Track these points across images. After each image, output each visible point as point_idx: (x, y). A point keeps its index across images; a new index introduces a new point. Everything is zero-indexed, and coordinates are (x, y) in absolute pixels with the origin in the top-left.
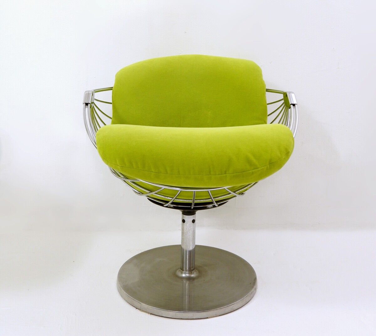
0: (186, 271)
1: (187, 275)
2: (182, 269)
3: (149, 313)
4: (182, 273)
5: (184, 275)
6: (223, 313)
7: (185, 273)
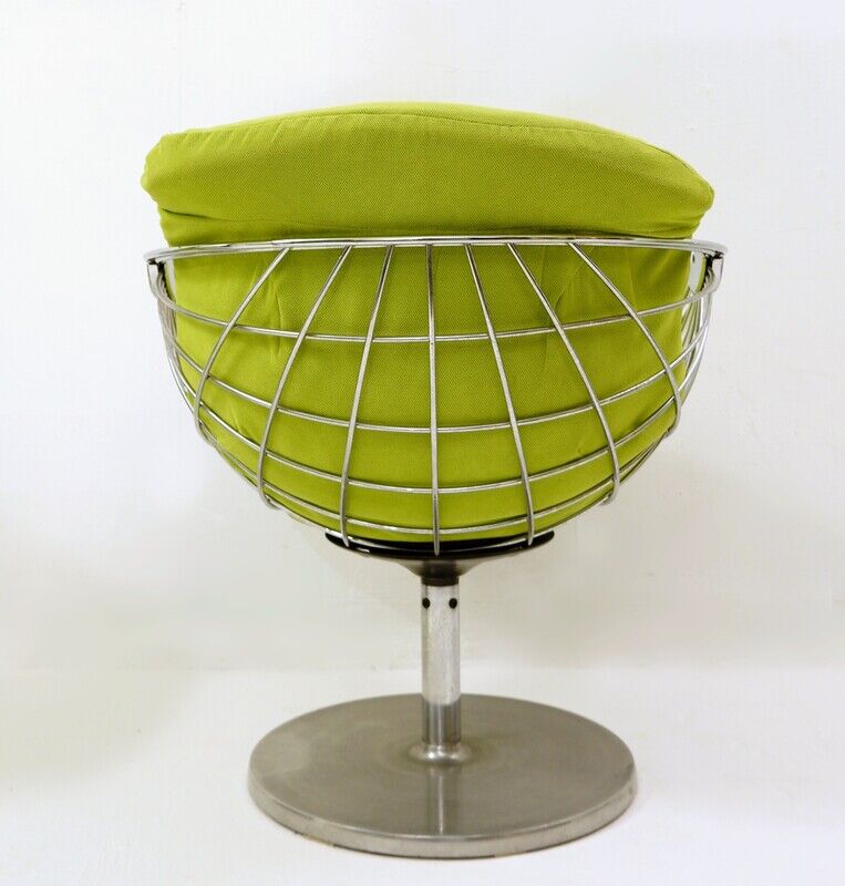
0: (437, 744)
1: (441, 754)
2: (427, 740)
3: (328, 843)
4: (426, 750)
5: (431, 756)
6: (537, 845)
7: (435, 751)
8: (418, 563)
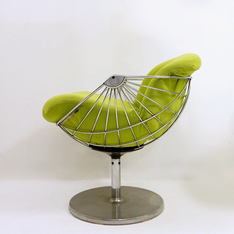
8: (111, 153)
